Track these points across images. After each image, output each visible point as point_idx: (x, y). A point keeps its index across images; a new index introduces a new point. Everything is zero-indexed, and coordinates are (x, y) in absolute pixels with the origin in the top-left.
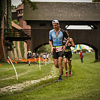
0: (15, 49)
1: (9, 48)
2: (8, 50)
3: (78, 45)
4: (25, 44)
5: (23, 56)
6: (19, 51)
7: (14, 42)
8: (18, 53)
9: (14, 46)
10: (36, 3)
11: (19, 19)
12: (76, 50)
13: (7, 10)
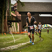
0: (13, 27)
1: (10, 26)
2: (9, 27)
3: (46, 25)
4: (18, 24)
5: (17, 30)
6: (15, 28)
7: (12, 23)
8: (14, 28)
9: (13, 25)
10: (24, 3)
11: (15, 11)
12: (44, 27)
13: (9, 6)
